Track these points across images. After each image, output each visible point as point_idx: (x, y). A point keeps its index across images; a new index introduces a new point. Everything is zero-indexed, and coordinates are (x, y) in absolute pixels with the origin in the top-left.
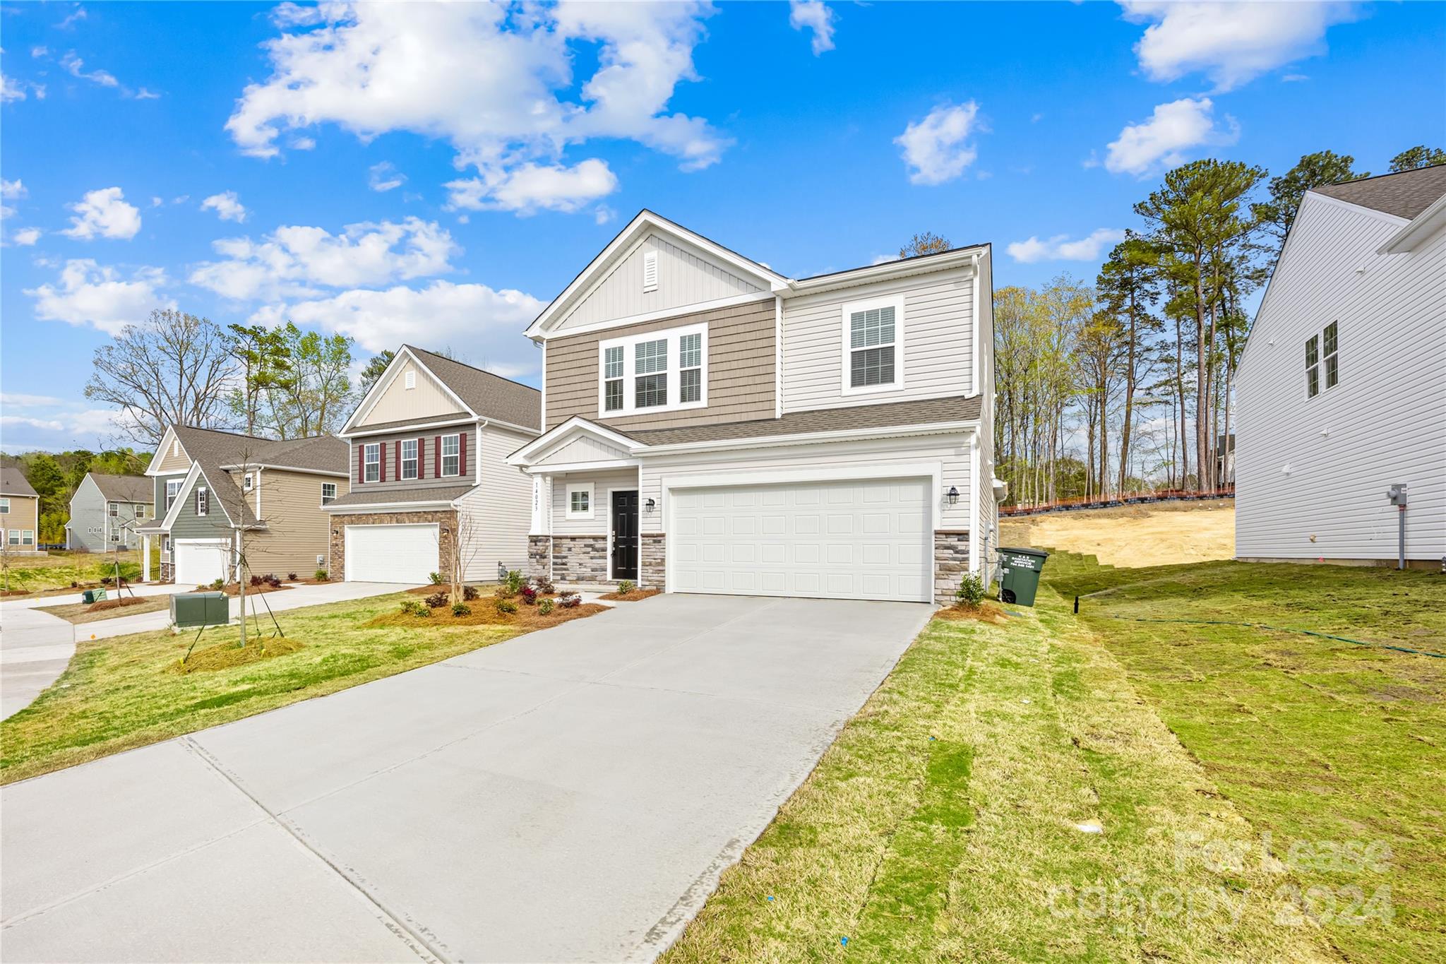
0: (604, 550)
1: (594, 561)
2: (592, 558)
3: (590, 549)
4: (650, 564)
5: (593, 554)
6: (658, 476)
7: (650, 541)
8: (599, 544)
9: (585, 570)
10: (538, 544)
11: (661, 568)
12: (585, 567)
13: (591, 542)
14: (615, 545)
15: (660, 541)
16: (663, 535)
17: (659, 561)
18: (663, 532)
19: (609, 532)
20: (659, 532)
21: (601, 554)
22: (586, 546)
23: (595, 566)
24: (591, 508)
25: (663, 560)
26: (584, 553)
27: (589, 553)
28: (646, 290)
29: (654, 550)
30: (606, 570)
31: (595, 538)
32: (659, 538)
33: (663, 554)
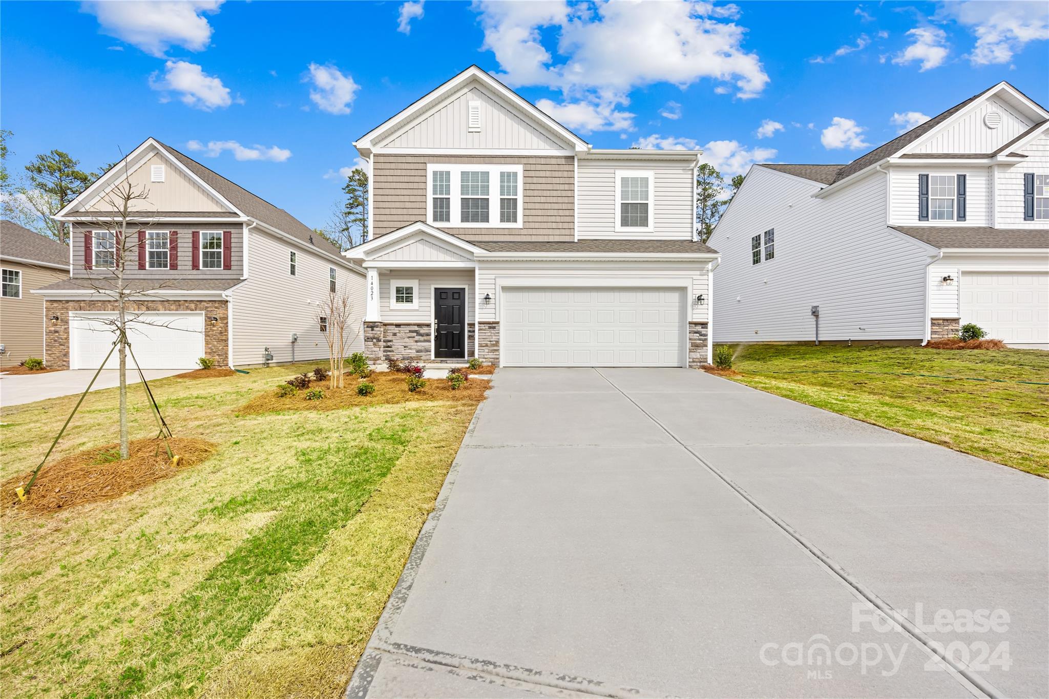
0: (429, 335)
1: (419, 344)
2: (416, 342)
3: (415, 334)
4: (487, 345)
5: (417, 338)
6: (493, 276)
7: (487, 327)
8: (423, 330)
9: (410, 351)
10: (375, 329)
11: (495, 348)
12: (410, 349)
13: (416, 328)
14: (438, 330)
15: (494, 328)
16: (498, 323)
17: (494, 342)
18: (497, 320)
19: (432, 320)
20: (494, 320)
21: (426, 338)
22: (411, 331)
23: (420, 348)
24: (415, 300)
25: (497, 342)
26: (409, 337)
27: (414, 337)
28: (470, 130)
29: (490, 334)
30: (430, 351)
31: (419, 325)
32: (494, 325)
33: (498, 337)
